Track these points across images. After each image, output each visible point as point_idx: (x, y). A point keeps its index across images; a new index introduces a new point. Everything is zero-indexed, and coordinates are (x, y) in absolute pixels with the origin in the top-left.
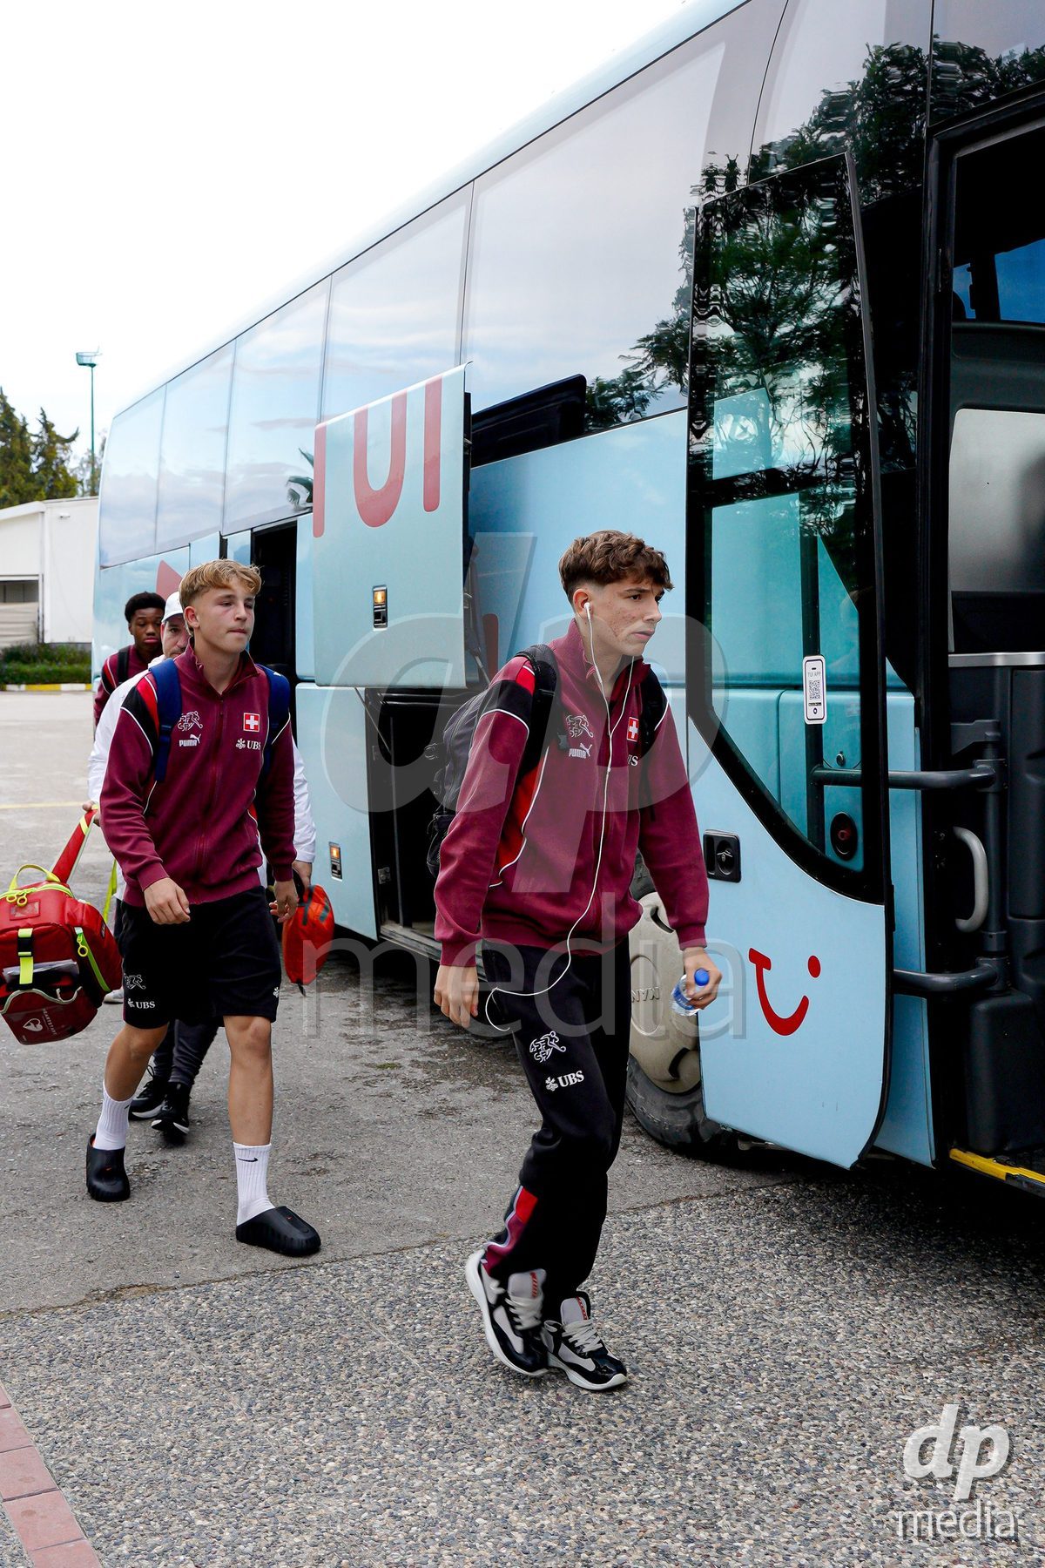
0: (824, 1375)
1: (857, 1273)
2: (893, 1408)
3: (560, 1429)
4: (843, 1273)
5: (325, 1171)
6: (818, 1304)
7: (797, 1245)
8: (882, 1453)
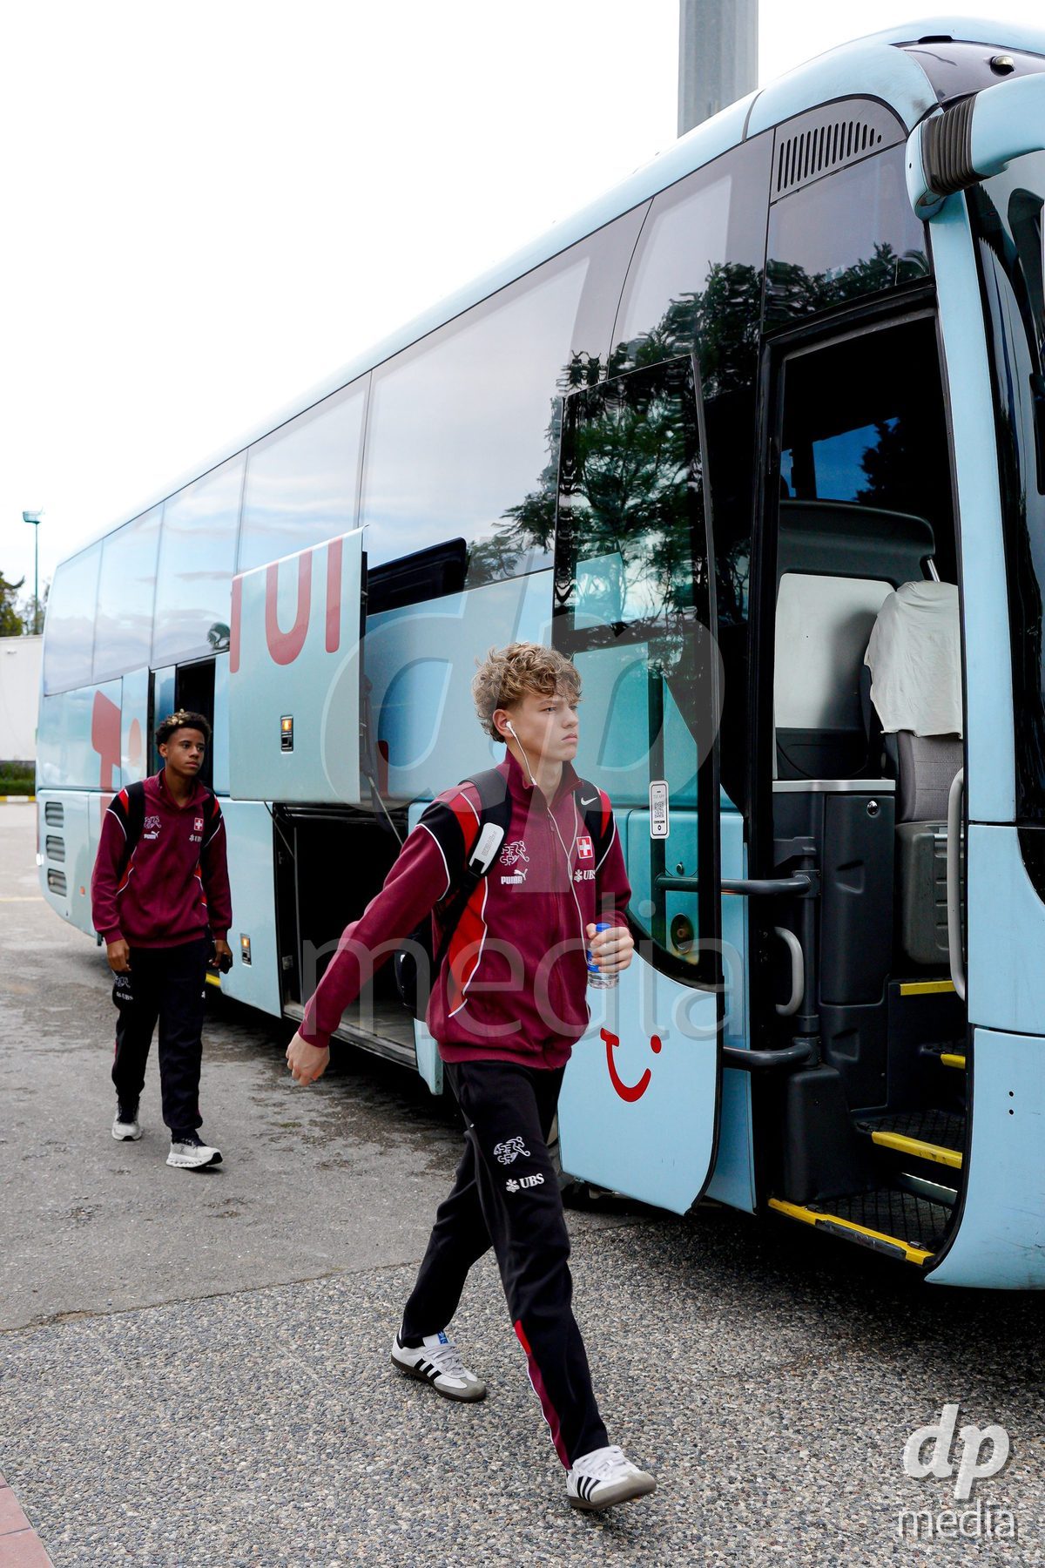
0: (662, 1387)
1: (689, 1301)
2: (720, 1415)
3: (439, 1433)
4: (678, 1301)
5: (237, 1214)
6: (656, 1327)
7: (639, 1278)
8: (711, 1452)
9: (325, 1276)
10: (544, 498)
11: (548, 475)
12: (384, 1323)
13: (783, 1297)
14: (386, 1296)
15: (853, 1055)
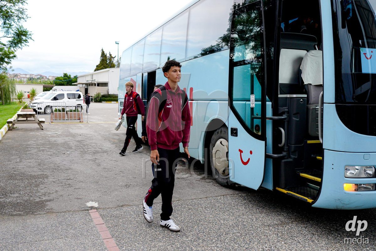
1: (257, 210)
2: (264, 234)
4: (255, 209)
6: (250, 215)
7: (246, 204)
9: (178, 200)
10: (228, 35)
11: (228, 30)
12: (190, 211)
13: (279, 210)
14: (191, 205)
15: (296, 156)
